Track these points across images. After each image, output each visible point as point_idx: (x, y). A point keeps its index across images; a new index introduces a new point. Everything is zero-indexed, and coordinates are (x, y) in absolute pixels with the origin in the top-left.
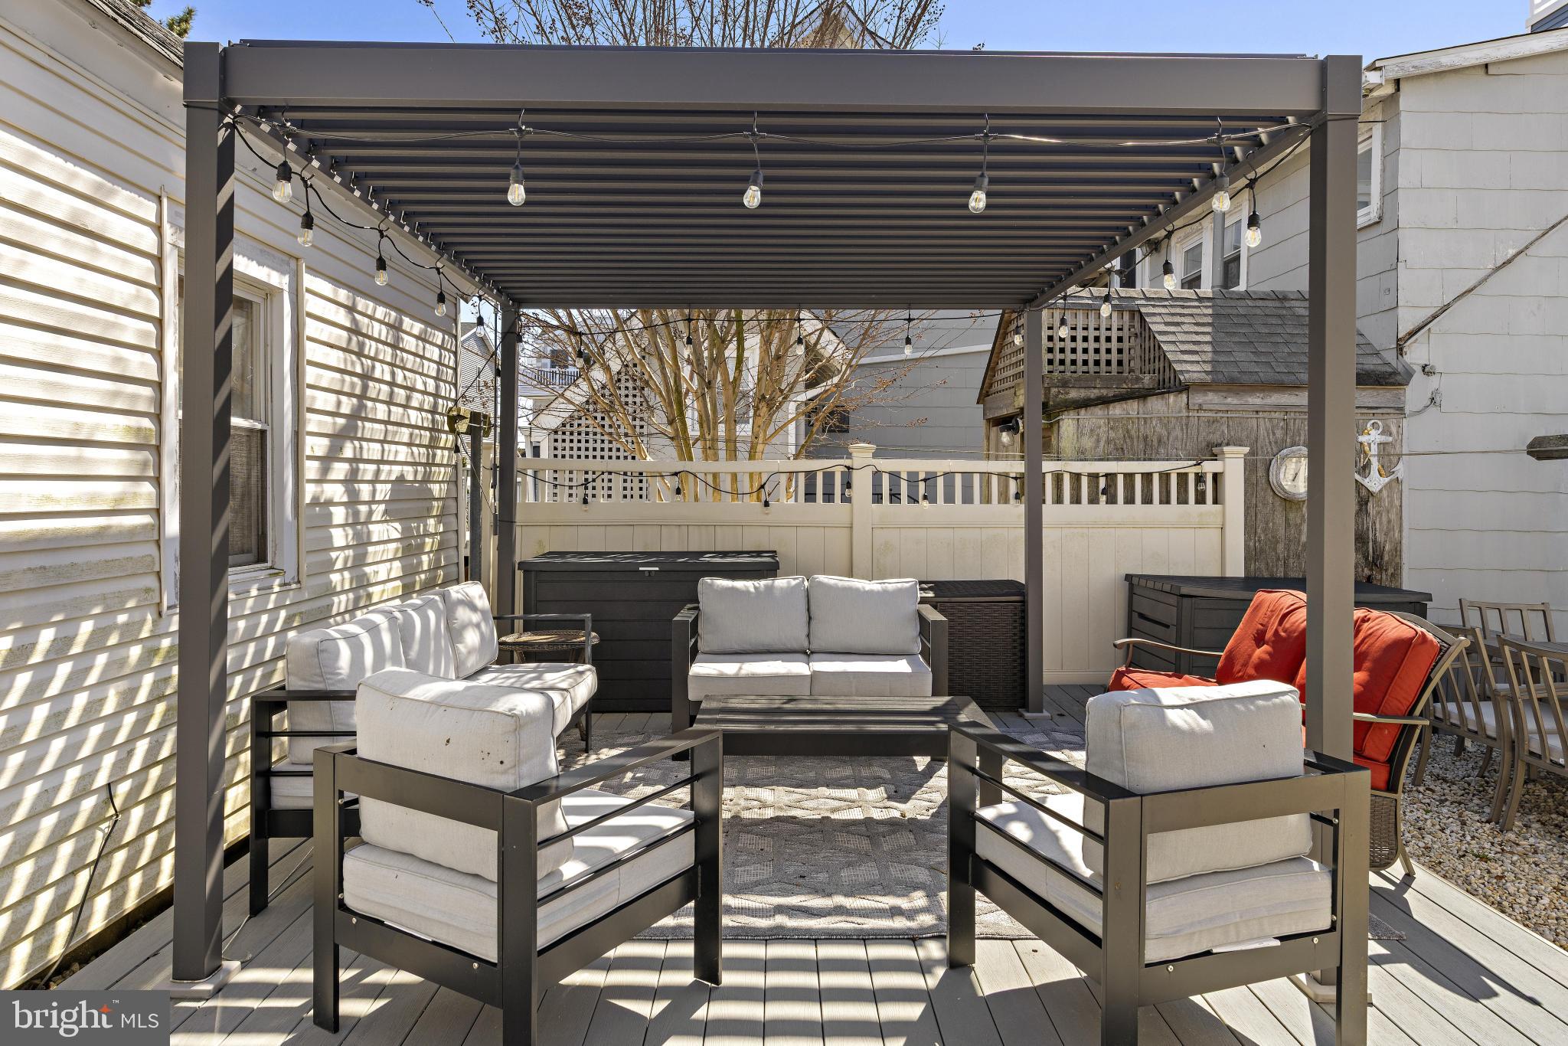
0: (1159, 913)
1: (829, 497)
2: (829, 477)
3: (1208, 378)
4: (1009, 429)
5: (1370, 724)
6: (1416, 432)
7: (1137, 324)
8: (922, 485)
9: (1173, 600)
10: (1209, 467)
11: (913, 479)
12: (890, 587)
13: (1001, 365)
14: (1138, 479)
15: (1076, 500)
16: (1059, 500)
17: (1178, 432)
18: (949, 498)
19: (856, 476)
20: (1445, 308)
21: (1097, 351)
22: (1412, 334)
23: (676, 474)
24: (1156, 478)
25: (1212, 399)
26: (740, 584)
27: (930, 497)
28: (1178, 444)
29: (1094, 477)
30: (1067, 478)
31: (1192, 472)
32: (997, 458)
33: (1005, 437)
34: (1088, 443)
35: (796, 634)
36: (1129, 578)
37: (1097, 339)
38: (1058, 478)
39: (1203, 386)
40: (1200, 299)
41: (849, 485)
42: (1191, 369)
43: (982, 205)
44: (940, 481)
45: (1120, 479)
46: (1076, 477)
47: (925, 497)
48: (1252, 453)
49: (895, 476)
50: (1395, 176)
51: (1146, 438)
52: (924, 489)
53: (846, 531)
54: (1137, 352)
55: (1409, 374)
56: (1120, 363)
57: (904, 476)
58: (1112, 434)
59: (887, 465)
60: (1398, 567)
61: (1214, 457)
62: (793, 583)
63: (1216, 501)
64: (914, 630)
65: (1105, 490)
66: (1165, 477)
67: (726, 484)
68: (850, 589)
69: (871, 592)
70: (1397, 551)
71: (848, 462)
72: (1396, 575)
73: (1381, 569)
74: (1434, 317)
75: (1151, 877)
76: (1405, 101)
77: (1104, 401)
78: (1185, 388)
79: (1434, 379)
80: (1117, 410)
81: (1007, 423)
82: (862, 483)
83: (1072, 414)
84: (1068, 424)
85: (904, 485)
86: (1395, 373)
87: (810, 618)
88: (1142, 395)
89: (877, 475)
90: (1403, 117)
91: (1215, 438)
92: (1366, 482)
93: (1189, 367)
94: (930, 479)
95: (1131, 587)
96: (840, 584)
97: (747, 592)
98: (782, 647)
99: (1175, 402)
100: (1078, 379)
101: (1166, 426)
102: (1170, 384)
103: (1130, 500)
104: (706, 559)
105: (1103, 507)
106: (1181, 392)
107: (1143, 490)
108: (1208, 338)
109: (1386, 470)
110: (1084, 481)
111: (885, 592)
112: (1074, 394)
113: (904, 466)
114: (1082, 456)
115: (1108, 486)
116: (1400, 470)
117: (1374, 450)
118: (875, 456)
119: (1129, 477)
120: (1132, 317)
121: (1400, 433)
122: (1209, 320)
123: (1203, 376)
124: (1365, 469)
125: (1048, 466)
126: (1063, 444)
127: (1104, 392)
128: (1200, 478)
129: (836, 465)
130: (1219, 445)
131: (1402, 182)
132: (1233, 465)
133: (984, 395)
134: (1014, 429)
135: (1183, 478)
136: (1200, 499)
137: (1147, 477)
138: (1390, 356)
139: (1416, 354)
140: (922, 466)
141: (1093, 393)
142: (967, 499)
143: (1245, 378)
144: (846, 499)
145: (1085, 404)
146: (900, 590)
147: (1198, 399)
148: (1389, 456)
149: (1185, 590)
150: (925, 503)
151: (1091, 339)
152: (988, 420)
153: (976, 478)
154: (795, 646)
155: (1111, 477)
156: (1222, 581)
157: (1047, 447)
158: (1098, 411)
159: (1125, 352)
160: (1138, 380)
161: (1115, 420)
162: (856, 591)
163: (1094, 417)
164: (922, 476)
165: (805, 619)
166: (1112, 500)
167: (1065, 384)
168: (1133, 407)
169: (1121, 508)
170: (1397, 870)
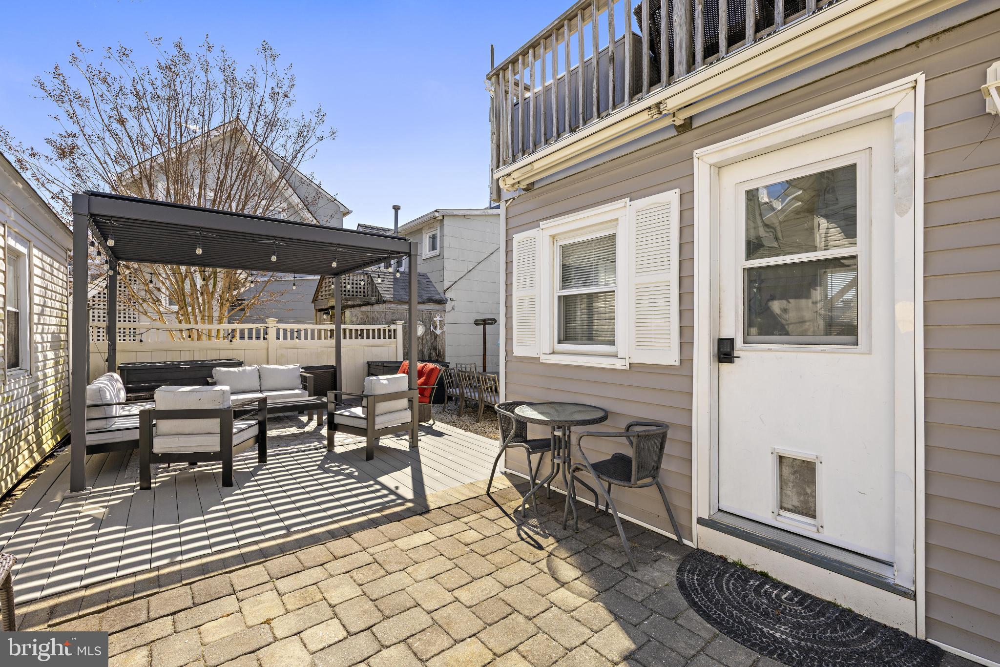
0: (378, 420)
1: (258, 338)
2: (258, 331)
3: (392, 300)
4: (326, 313)
5: (426, 388)
6: (449, 317)
7: (370, 280)
8: (295, 334)
9: (381, 368)
10: (392, 327)
11: (292, 331)
12: (291, 367)
13: (322, 290)
14: (371, 331)
15: (351, 338)
16: (345, 338)
17: (383, 316)
18: (306, 338)
19: (269, 331)
20: (456, 282)
21: (357, 288)
22: (447, 289)
23: (188, 329)
24: (376, 330)
25: (393, 306)
26: (232, 369)
27: (299, 337)
28: (383, 320)
29: (356, 330)
30: (347, 331)
31: (387, 329)
32: (320, 324)
33: (325, 316)
34: (354, 319)
35: (255, 384)
36: (368, 363)
37: (356, 284)
38: (345, 331)
39: (390, 302)
40: (390, 273)
41: (266, 334)
42: (387, 296)
43: (335, 266)
44: (303, 332)
45: (365, 331)
46: (351, 330)
47: (297, 338)
48: (405, 323)
49: (285, 330)
50: (443, 243)
51: (373, 318)
52: (297, 334)
53: (266, 351)
54: (370, 289)
55: (447, 300)
56: (364, 292)
57: (289, 330)
58: (362, 316)
59: (282, 326)
60: (445, 356)
61: (394, 324)
62: (253, 368)
63: (394, 338)
64: (299, 381)
65: (360, 335)
66: (379, 330)
67: (214, 334)
68: (276, 369)
69: (284, 370)
70: (444, 351)
71: (266, 325)
72: (444, 359)
73: (440, 357)
74: (453, 284)
75: (376, 414)
76: (445, 222)
77: (360, 306)
78: (384, 302)
79: (453, 302)
80: (364, 309)
81: (325, 311)
82: (272, 334)
83: (349, 309)
84: (348, 313)
85: (289, 334)
86: (443, 300)
87: (260, 380)
88: (372, 304)
89: (278, 330)
90: (445, 226)
91: (394, 318)
92: (436, 332)
93: (386, 296)
94: (299, 331)
95: (369, 367)
96: (272, 367)
97: (235, 372)
98: (250, 390)
99: (382, 306)
100: (351, 298)
101: (379, 314)
102: (380, 301)
103: (368, 338)
104: (207, 362)
105: (359, 340)
106: (384, 303)
107: (373, 335)
108: (392, 286)
109: (441, 328)
110: (353, 332)
111: (289, 369)
112: (349, 303)
113: (288, 326)
114: (352, 323)
115: (361, 333)
116: (445, 328)
117: (438, 323)
118: (277, 323)
119: (368, 330)
120: (368, 277)
121: (445, 317)
122: (393, 280)
123: (390, 299)
124: (436, 328)
125: (343, 327)
126: (346, 319)
127: (360, 302)
128: (390, 331)
129: (262, 326)
130: (395, 320)
131: (445, 245)
132: (399, 327)
133: (315, 300)
134: (328, 314)
135: (384, 330)
136: (390, 337)
137: (374, 330)
138: (442, 295)
139: (449, 295)
140: (296, 327)
141: (356, 303)
142: (313, 338)
143: (403, 300)
144: (265, 339)
145: (354, 306)
146: (294, 368)
147: (389, 306)
148: (442, 324)
149: (385, 365)
150: (297, 340)
151: (355, 284)
152: (316, 310)
153: (316, 331)
154: (255, 389)
155: (362, 330)
156: (397, 362)
157: (342, 321)
158: (358, 309)
159: (366, 288)
160: (370, 299)
161: (363, 312)
162: (278, 369)
163: (356, 311)
164: (296, 330)
165: (259, 380)
166: (362, 338)
167: (346, 299)
168: (369, 308)
169: (365, 340)
170: (431, 422)
